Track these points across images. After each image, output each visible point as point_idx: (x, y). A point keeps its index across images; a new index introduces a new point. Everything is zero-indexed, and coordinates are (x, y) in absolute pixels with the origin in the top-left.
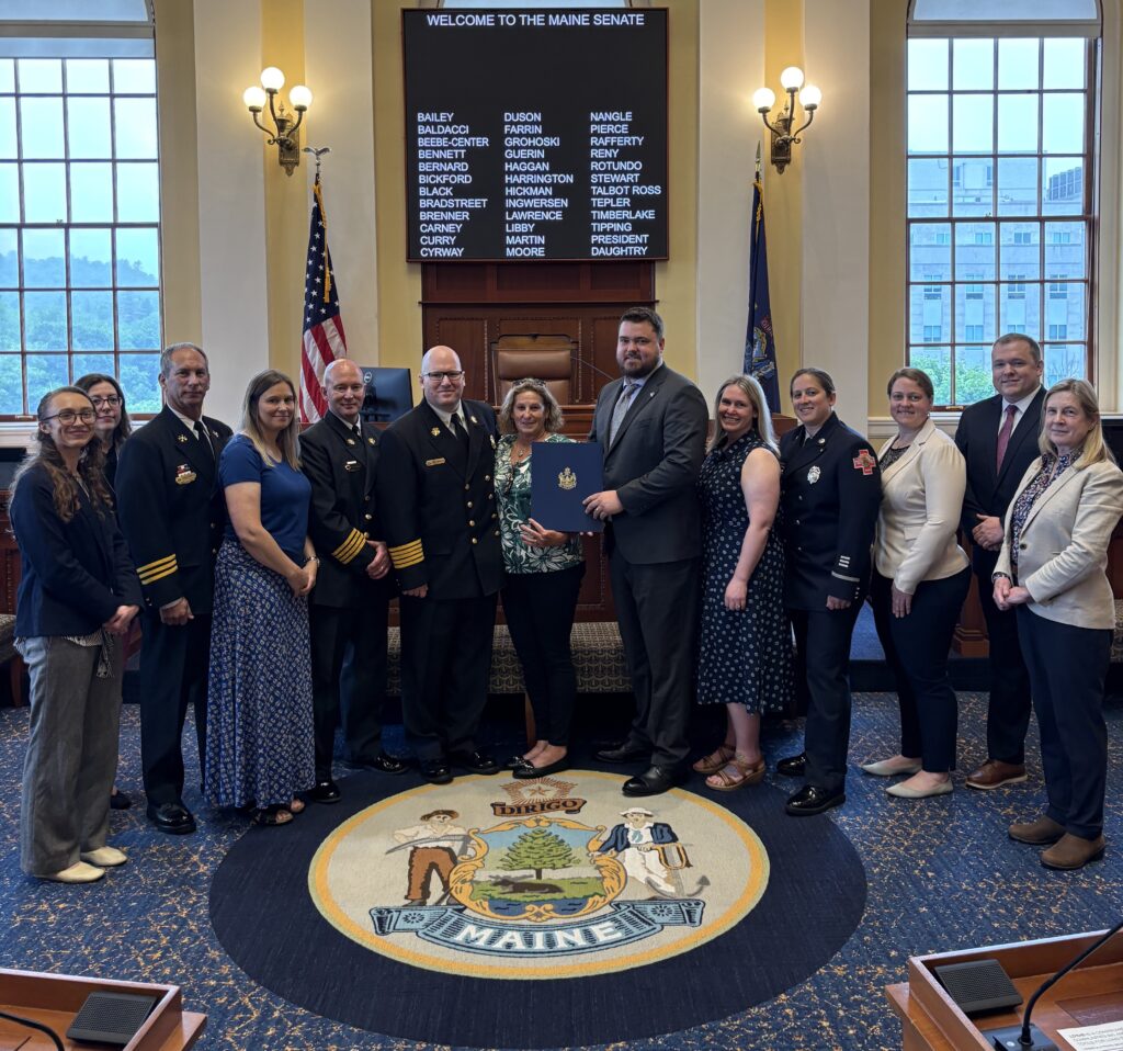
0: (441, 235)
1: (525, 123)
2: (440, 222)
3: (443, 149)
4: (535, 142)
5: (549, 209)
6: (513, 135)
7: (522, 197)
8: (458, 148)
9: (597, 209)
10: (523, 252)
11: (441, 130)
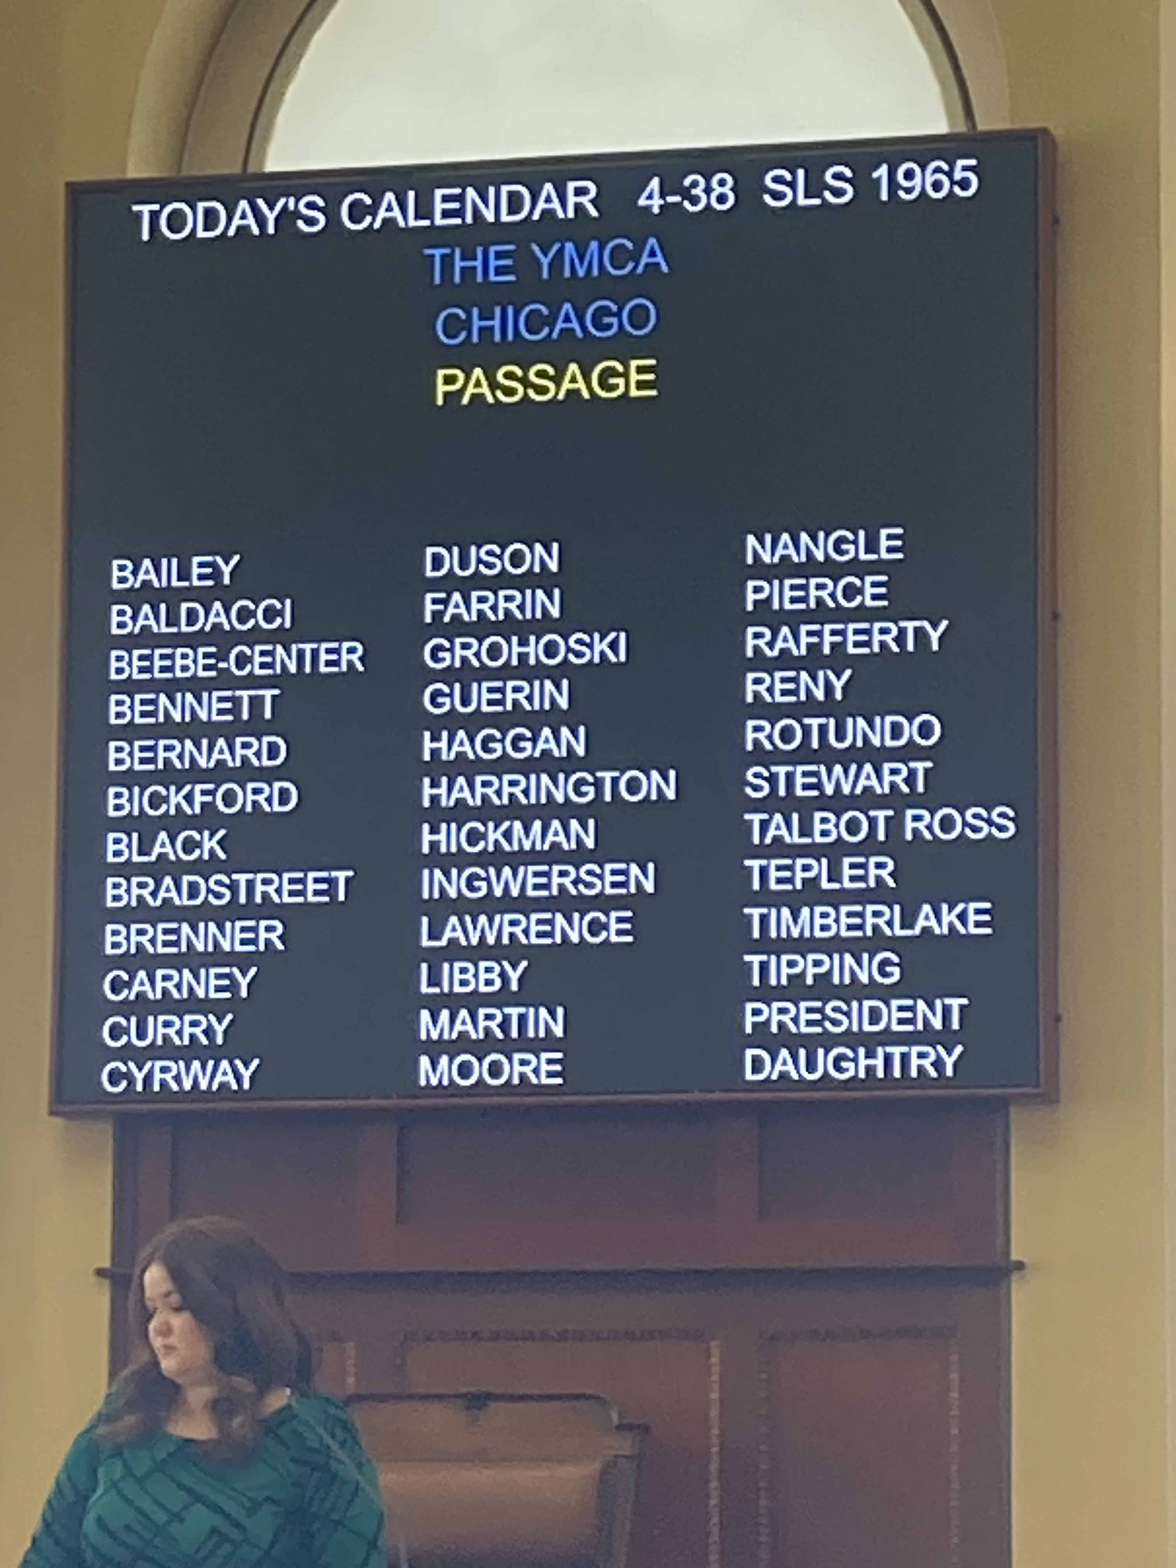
0: (180, 1008)
1: (502, 581)
2: (176, 962)
3: (196, 686)
4: (534, 650)
5: (583, 904)
6: (458, 627)
7: (482, 860)
8: (252, 682)
9: (766, 898)
10: (480, 1070)
11: (192, 617)
